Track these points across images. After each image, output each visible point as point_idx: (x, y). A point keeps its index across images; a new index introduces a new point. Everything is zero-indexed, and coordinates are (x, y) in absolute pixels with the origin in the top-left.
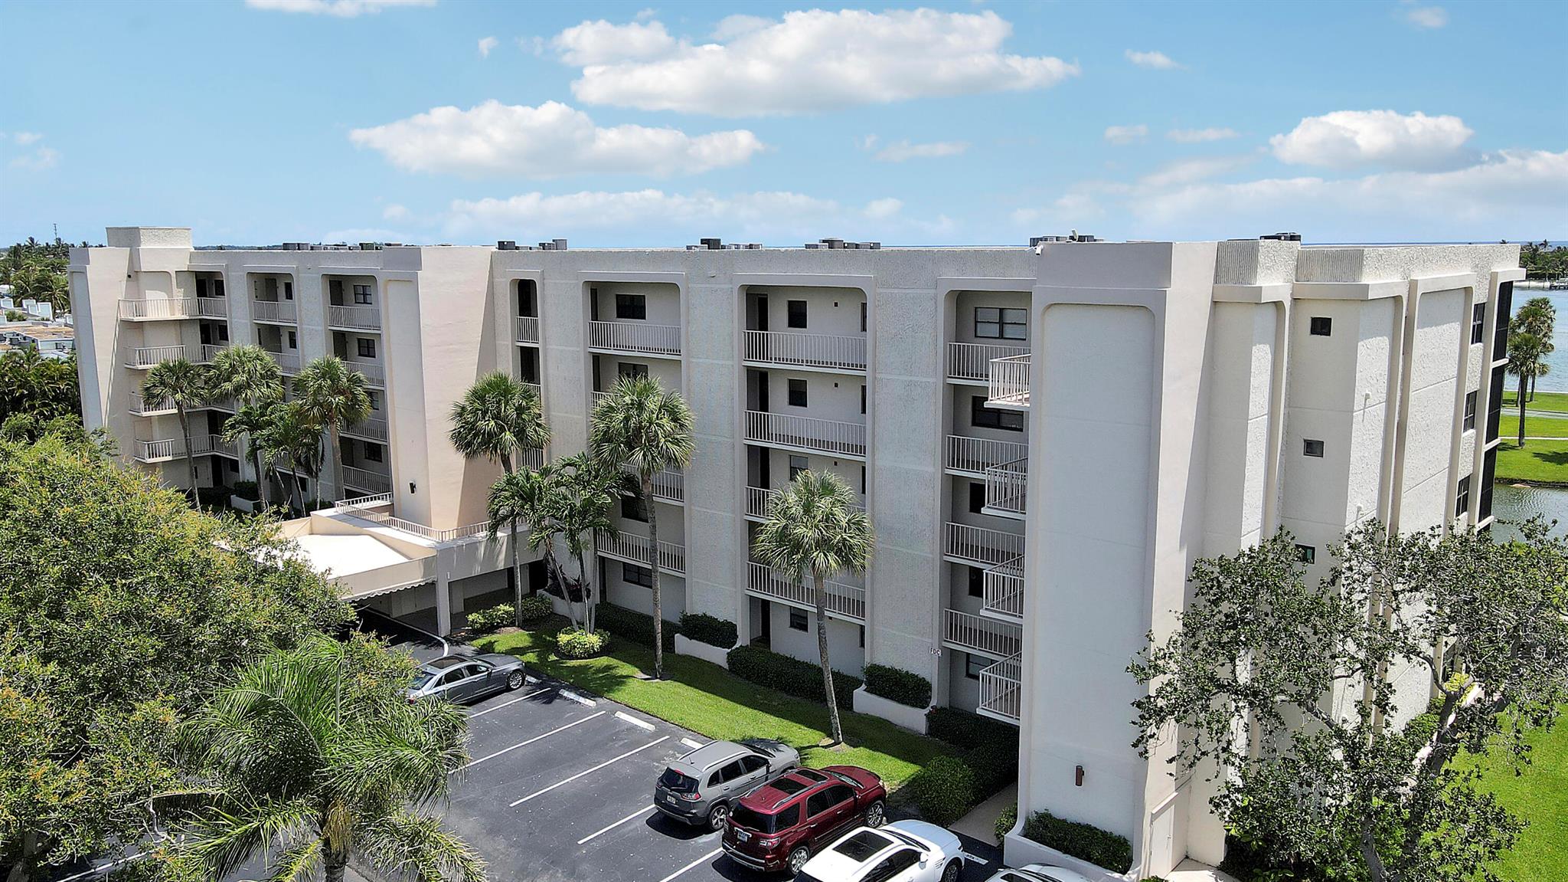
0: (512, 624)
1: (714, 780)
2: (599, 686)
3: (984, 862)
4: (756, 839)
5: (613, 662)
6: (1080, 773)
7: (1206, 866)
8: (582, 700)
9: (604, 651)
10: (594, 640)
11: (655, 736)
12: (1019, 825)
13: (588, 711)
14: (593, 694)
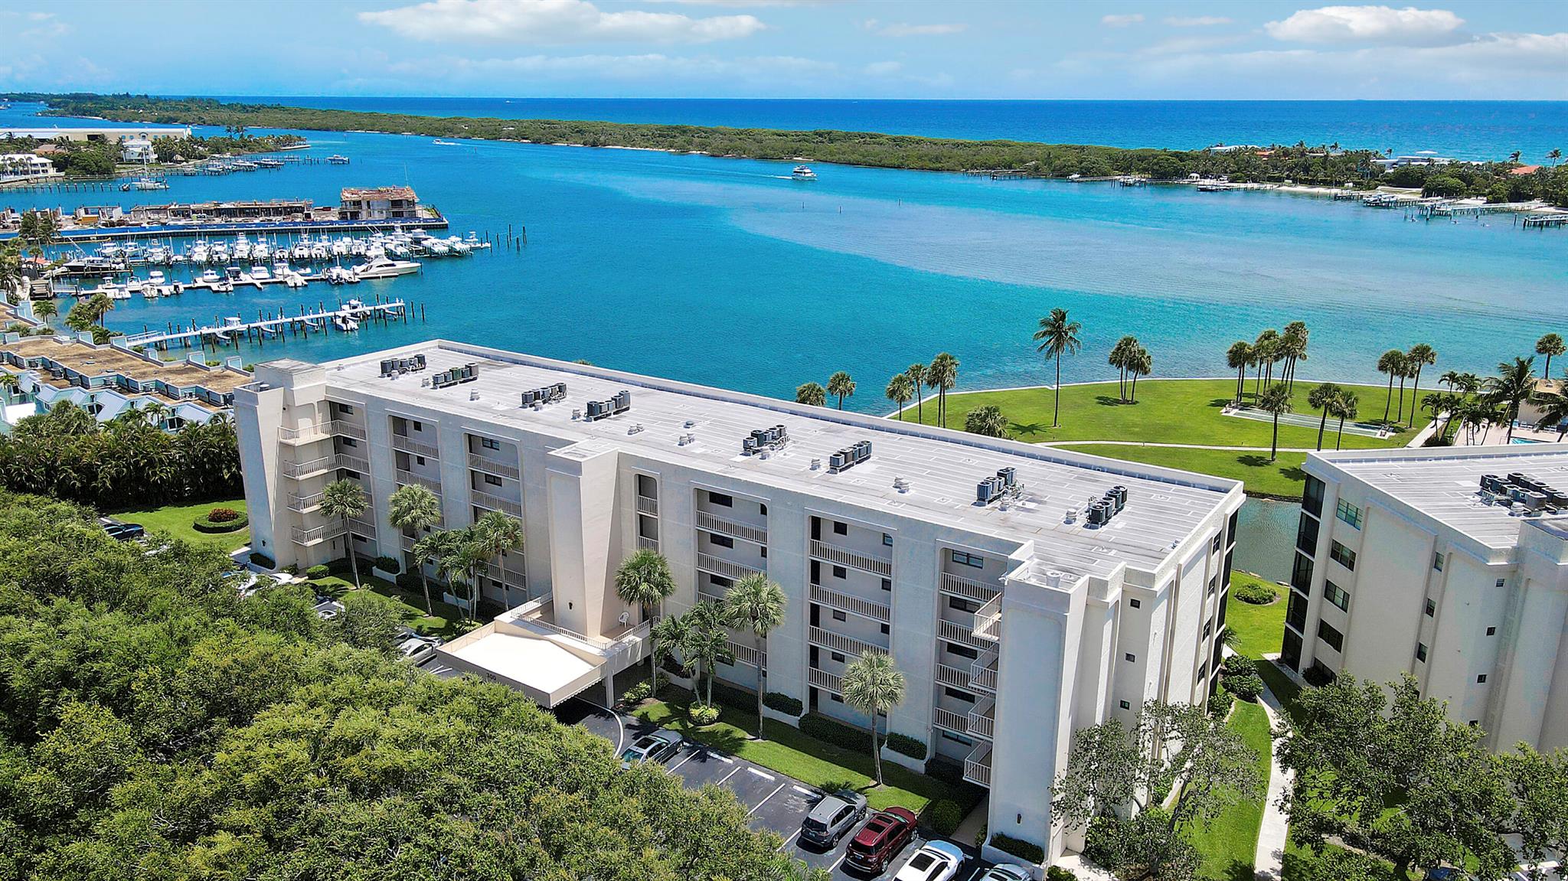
0: (650, 696)
1: (834, 823)
2: (731, 747)
3: (972, 858)
4: (866, 858)
5: (729, 727)
6: (1019, 817)
7: (1077, 853)
8: (723, 759)
9: (720, 719)
10: (714, 713)
11: (777, 783)
12: (988, 840)
13: (729, 768)
14: (727, 755)
